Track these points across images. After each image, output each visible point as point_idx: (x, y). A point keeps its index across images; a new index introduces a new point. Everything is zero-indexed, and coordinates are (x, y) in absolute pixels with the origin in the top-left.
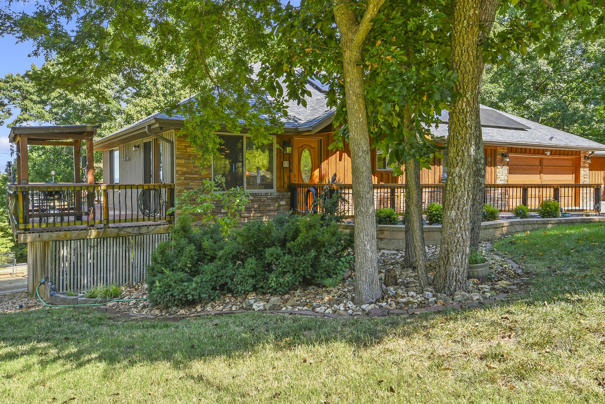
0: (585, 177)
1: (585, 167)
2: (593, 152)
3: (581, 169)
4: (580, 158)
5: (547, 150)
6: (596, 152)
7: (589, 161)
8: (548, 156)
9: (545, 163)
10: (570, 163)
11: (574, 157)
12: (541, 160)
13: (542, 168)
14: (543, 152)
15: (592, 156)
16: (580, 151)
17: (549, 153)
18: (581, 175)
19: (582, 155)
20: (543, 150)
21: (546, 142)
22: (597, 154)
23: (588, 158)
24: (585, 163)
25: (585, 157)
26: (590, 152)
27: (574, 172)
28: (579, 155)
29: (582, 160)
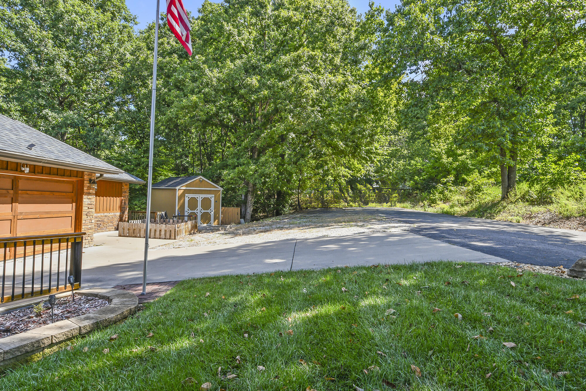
0: (90, 206)
1: (89, 194)
2: (101, 175)
3: (84, 197)
4: (82, 182)
5: (23, 165)
6: (105, 175)
7: (95, 186)
8: (27, 174)
9: (21, 185)
10: (68, 188)
11: (74, 179)
12: (15, 181)
13: (16, 193)
14: (17, 167)
15: (100, 179)
16: (83, 172)
17: (27, 170)
18: (84, 205)
19: (86, 177)
20: (17, 163)
21: (22, 150)
22: (106, 178)
23: (94, 183)
24: (89, 188)
25: (90, 180)
26: (99, 175)
27: (74, 199)
28: (82, 176)
29: (86, 184)
